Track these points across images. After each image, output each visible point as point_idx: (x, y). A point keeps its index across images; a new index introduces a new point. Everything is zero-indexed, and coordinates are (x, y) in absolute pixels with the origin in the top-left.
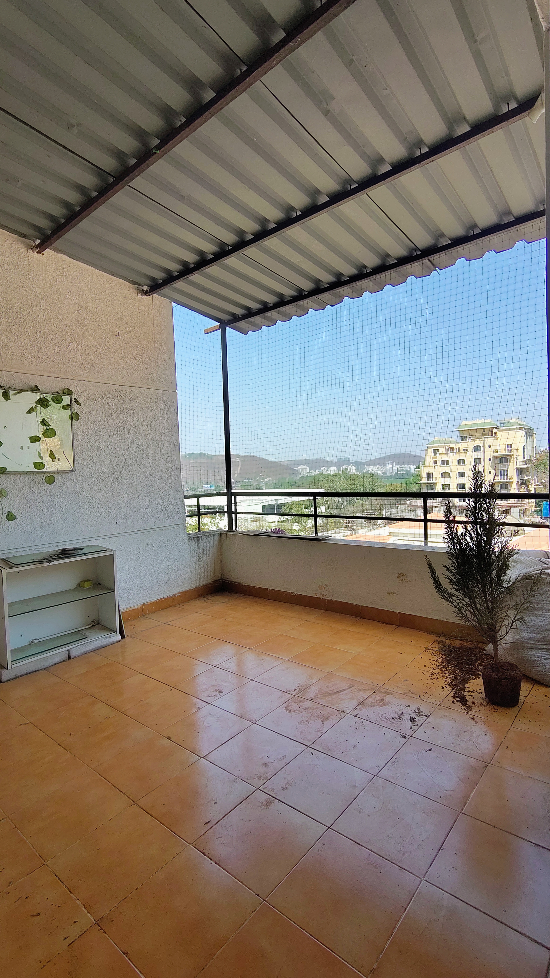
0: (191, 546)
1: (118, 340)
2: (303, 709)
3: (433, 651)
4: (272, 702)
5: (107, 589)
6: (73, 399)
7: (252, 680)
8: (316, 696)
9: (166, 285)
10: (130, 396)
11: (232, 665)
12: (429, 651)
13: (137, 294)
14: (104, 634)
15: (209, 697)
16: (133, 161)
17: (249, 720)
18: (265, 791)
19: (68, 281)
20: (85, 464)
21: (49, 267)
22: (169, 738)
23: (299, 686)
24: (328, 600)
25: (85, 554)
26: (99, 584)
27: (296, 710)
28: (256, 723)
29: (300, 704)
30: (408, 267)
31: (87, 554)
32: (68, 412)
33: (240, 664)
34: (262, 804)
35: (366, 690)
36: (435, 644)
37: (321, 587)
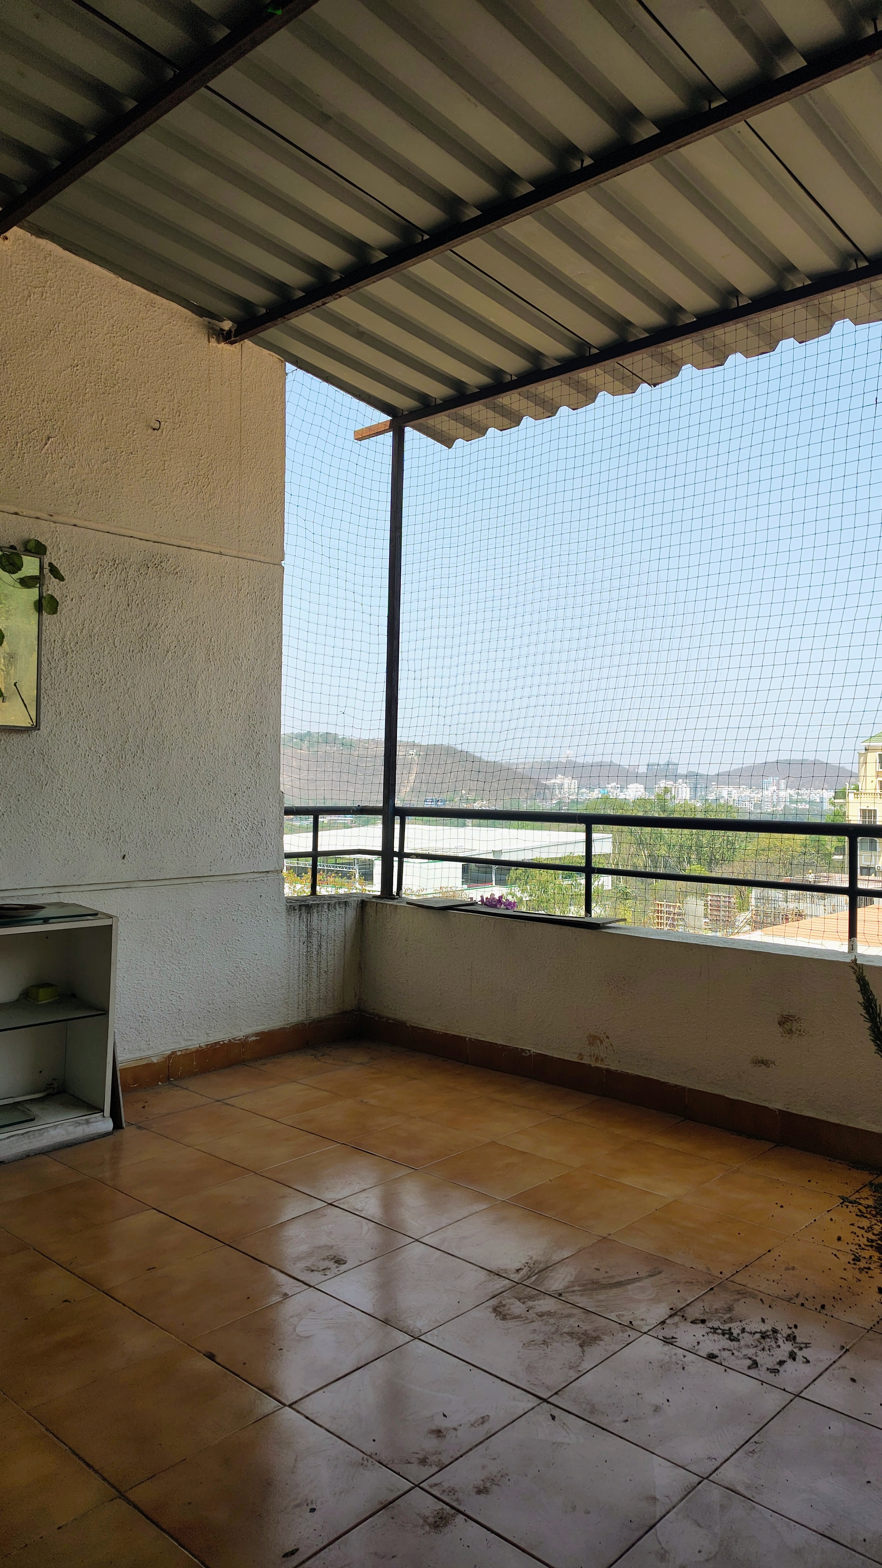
0: (292, 926)
1: (158, 438)
2: (537, 1314)
3: (860, 1207)
4: (462, 1293)
5: (91, 1007)
6: (46, 566)
7: (417, 1240)
8: (568, 1287)
9: (275, 319)
10: (176, 568)
11: (370, 1204)
12: (850, 1205)
13: (207, 339)
14: (73, 1116)
15: (313, 1271)
16: (221, 33)
17: (405, 1329)
18: (434, 1493)
19: (56, 301)
20: (63, 715)
21: (15, 268)
22: (211, 1357)
23: (529, 1261)
24: (608, 1070)
25: (46, 921)
26: (74, 995)
27: (519, 1317)
28: (421, 1338)
29: (530, 1303)
30: (837, 297)
31: (51, 921)
32: (33, 594)
33: (389, 1202)
34: (425, 1521)
35: (692, 1283)
36: (866, 1192)
37: (593, 1040)
